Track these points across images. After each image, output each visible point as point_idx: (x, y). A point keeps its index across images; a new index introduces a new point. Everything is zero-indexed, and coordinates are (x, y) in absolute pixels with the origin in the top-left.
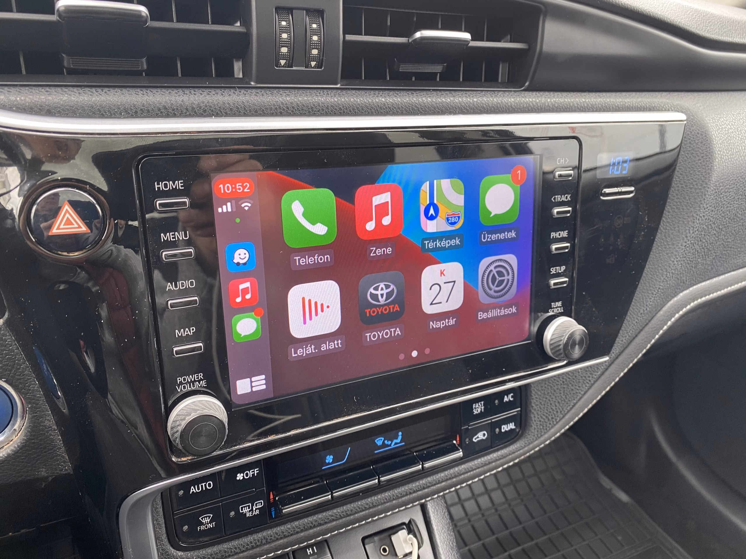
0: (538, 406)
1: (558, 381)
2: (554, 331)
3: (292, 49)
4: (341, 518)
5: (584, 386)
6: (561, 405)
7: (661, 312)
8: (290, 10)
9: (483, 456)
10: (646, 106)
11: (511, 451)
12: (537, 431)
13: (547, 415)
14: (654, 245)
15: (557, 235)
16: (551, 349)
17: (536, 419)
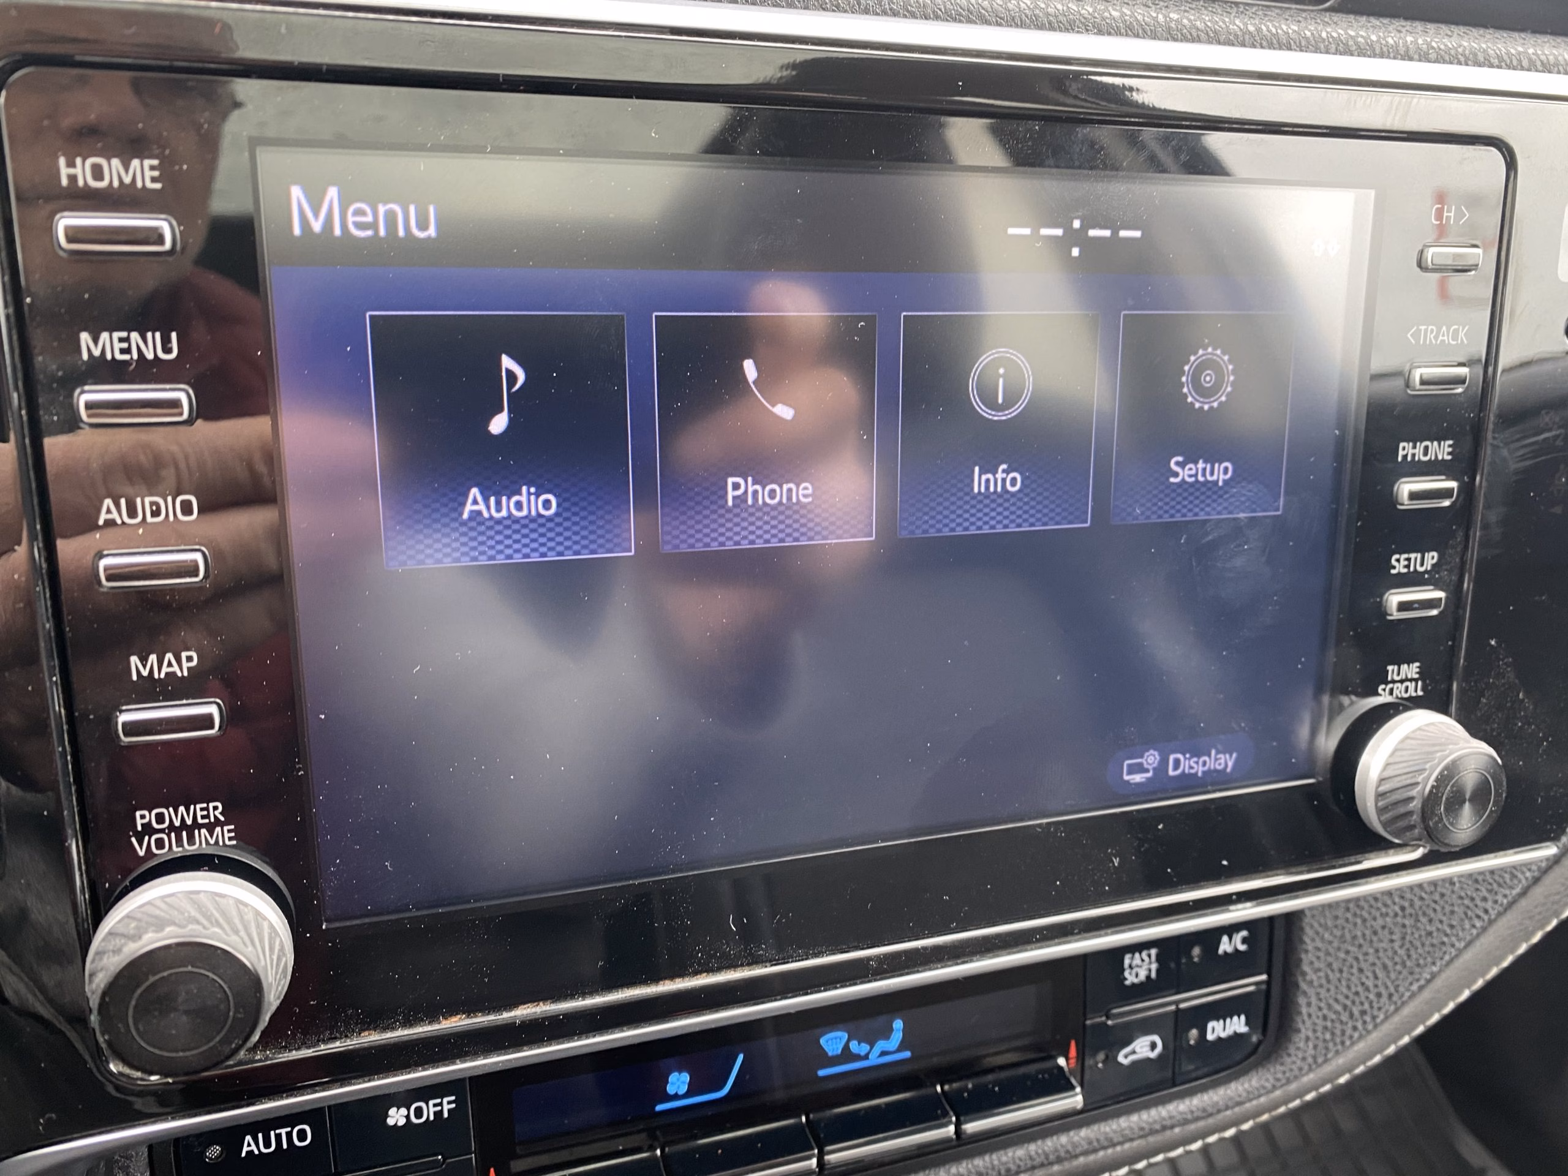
0: (1322, 974)
1: (1386, 905)
2: (1392, 754)
5: (1467, 926)
6: (1393, 975)
9: (1147, 1106)
11: (1231, 1099)
12: (1315, 1047)
13: (1348, 1003)
15: (1416, 451)
16: (1381, 811)
17: (1313, 1010)
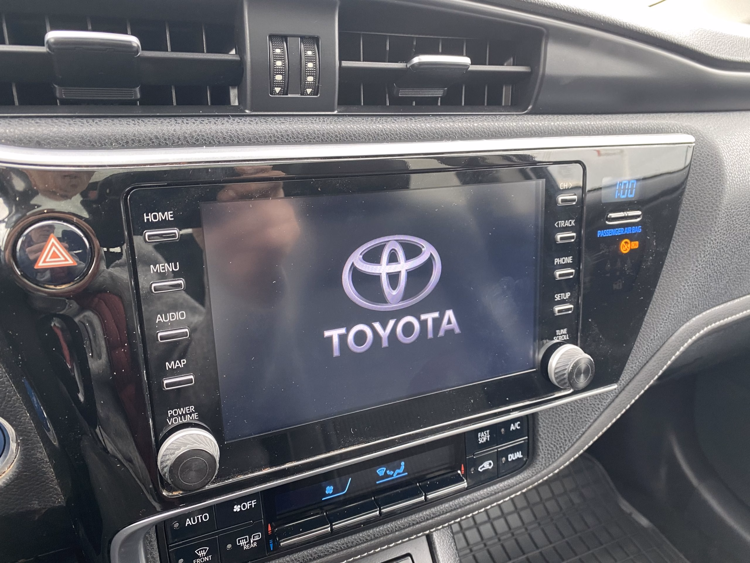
0: (546, 435)
1: (566, 409)
2: (559, 360)
3: (287, 76)
4: (342, 550)
5: (593, 413)
6: (570, 433)
7: (673, 338)
8: (284, 38)
9: (489, 486)
10: (654, 128)
11: (517, 481)
12: (545, 460)
13: (555, 444)
14: (663, 269)
15: (560, 261)
16: (556, 378)
17: (544, 447)
